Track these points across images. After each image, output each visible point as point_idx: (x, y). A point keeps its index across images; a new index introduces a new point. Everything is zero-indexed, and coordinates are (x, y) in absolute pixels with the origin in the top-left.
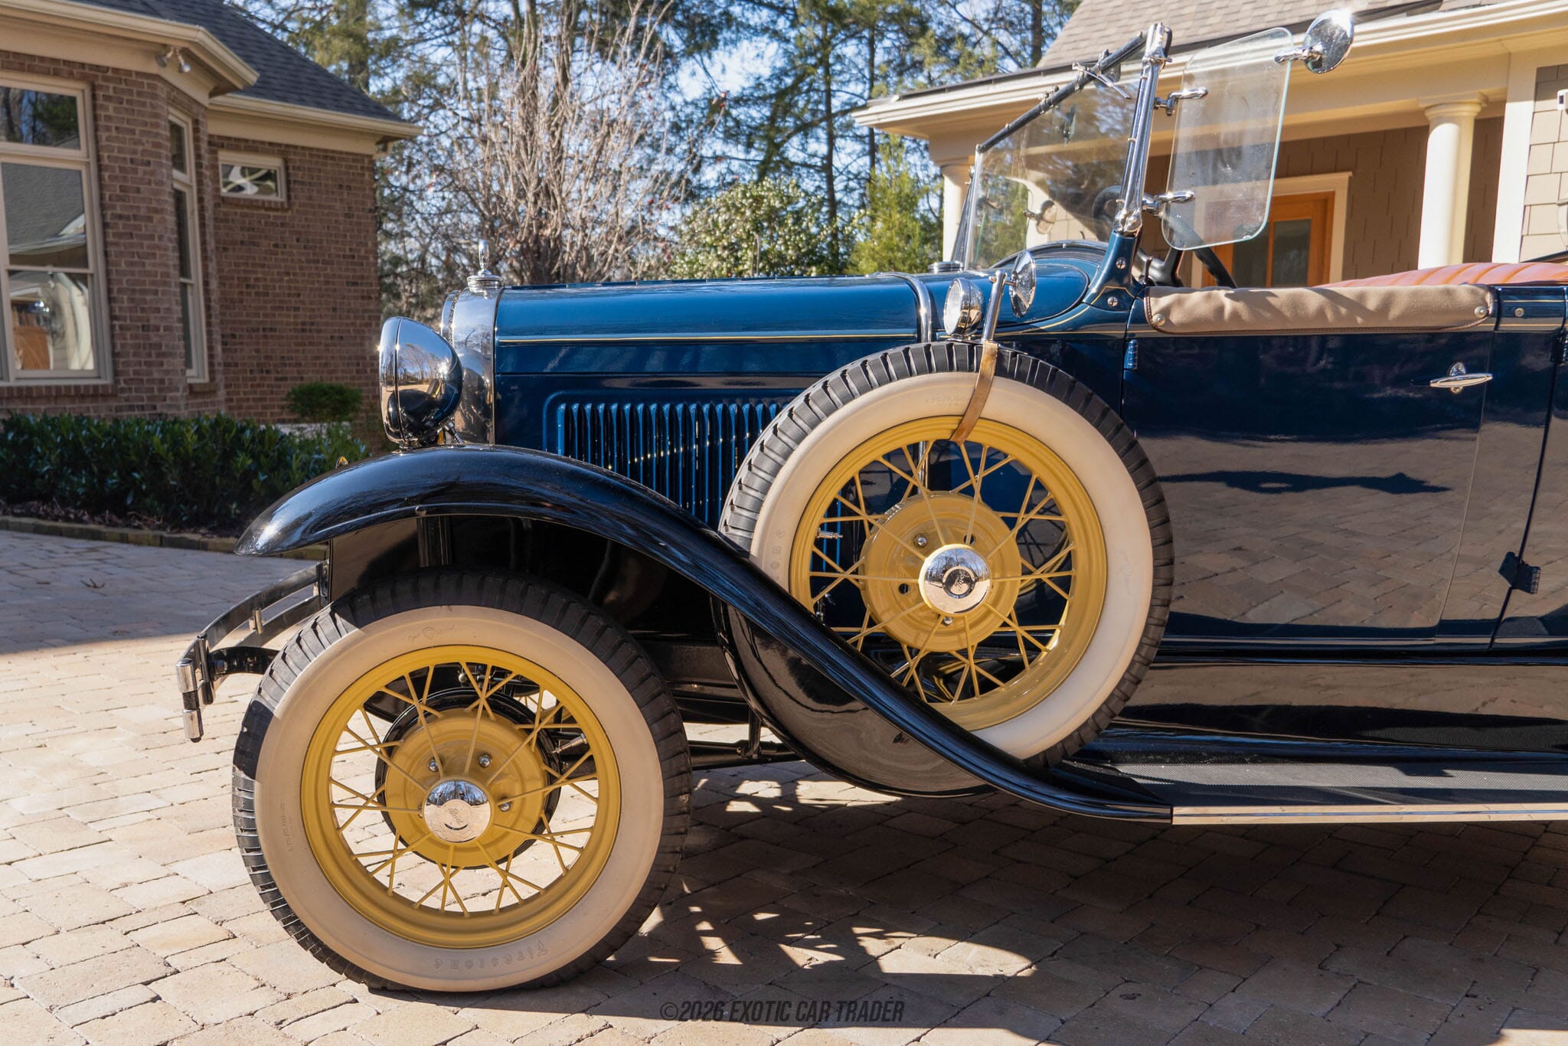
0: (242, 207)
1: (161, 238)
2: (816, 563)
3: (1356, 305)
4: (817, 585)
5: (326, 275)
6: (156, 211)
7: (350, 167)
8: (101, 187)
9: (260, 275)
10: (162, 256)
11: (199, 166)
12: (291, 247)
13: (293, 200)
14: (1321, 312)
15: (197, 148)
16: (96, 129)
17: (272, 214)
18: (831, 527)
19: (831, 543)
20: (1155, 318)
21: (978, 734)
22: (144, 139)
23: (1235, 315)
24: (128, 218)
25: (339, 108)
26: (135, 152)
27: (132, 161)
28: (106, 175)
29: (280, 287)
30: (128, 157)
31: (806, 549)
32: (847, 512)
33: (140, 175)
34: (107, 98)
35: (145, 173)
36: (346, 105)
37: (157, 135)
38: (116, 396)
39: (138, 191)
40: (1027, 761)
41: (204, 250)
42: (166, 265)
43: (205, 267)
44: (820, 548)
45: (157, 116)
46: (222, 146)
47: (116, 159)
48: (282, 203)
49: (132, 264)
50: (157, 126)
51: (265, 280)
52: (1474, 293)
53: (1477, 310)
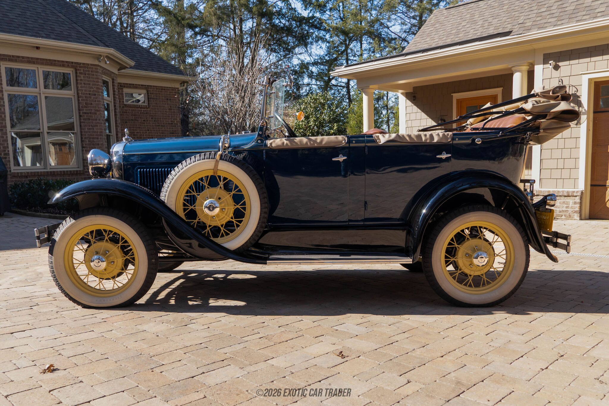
0: (132, 107)
1: (99, 120)
2: (184, 205)
3: (315, 141)
4: (185, 210)
5: (162, 131)
6: (98, 111)
7: (171, 92)
8: (79, 103)
9: (138, 131)
10: (100, 126)
11: (114, 94)
12: (149, 121)
13: (150, 104)
14: (307, 143)
15: (113, 88)
16: (77, 84)
17: (143, 109)
18: (187, 196)
19: (188, 200)
20: (269, 145)
21: (222, 245)
22: (93, 87)
23: (287, 144)
24: (88, 113)
25: (166, 72)
26: (90, 91)
27: (89, 94)
28: (80, 99)
29: (146, 135)
30: (88, 93)
31: (182, 201)
32: (190, 193)
33: (92, 98)
34: (81, 73)
35: (94, 98)
36: (169, 71)
37: (98, 85)
38: (84, 174)
39: (91, 104)
40: (233, 251)
41: (116, 123)
42: (101, 129)
43: (117, 129)
44: (185, 201)
45: (98, 78)
46: (125, 87)
47: (84, 94)
48: (146, 106)
49: (89, 129)
50: (98, 82)
51: (140, 133)
52: (343, 137)
53: (343, 142)
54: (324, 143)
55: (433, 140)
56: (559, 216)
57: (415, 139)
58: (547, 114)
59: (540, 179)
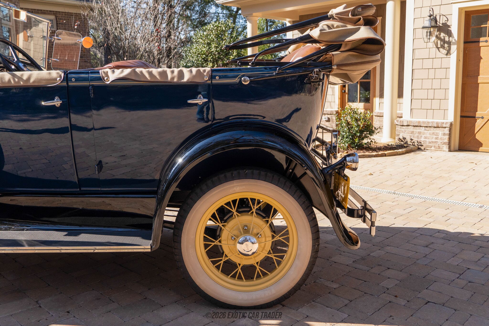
3: (20, 78)
7: (80, 18)
14: (9, 80)
46: (32, 12)
52: (58, 73)
53: (58, 79)
54: (32, 80)
55: (183, 78)
56: (428, 147)
57: (158, 77)
58: (342, 44)
59: (411, 109)
